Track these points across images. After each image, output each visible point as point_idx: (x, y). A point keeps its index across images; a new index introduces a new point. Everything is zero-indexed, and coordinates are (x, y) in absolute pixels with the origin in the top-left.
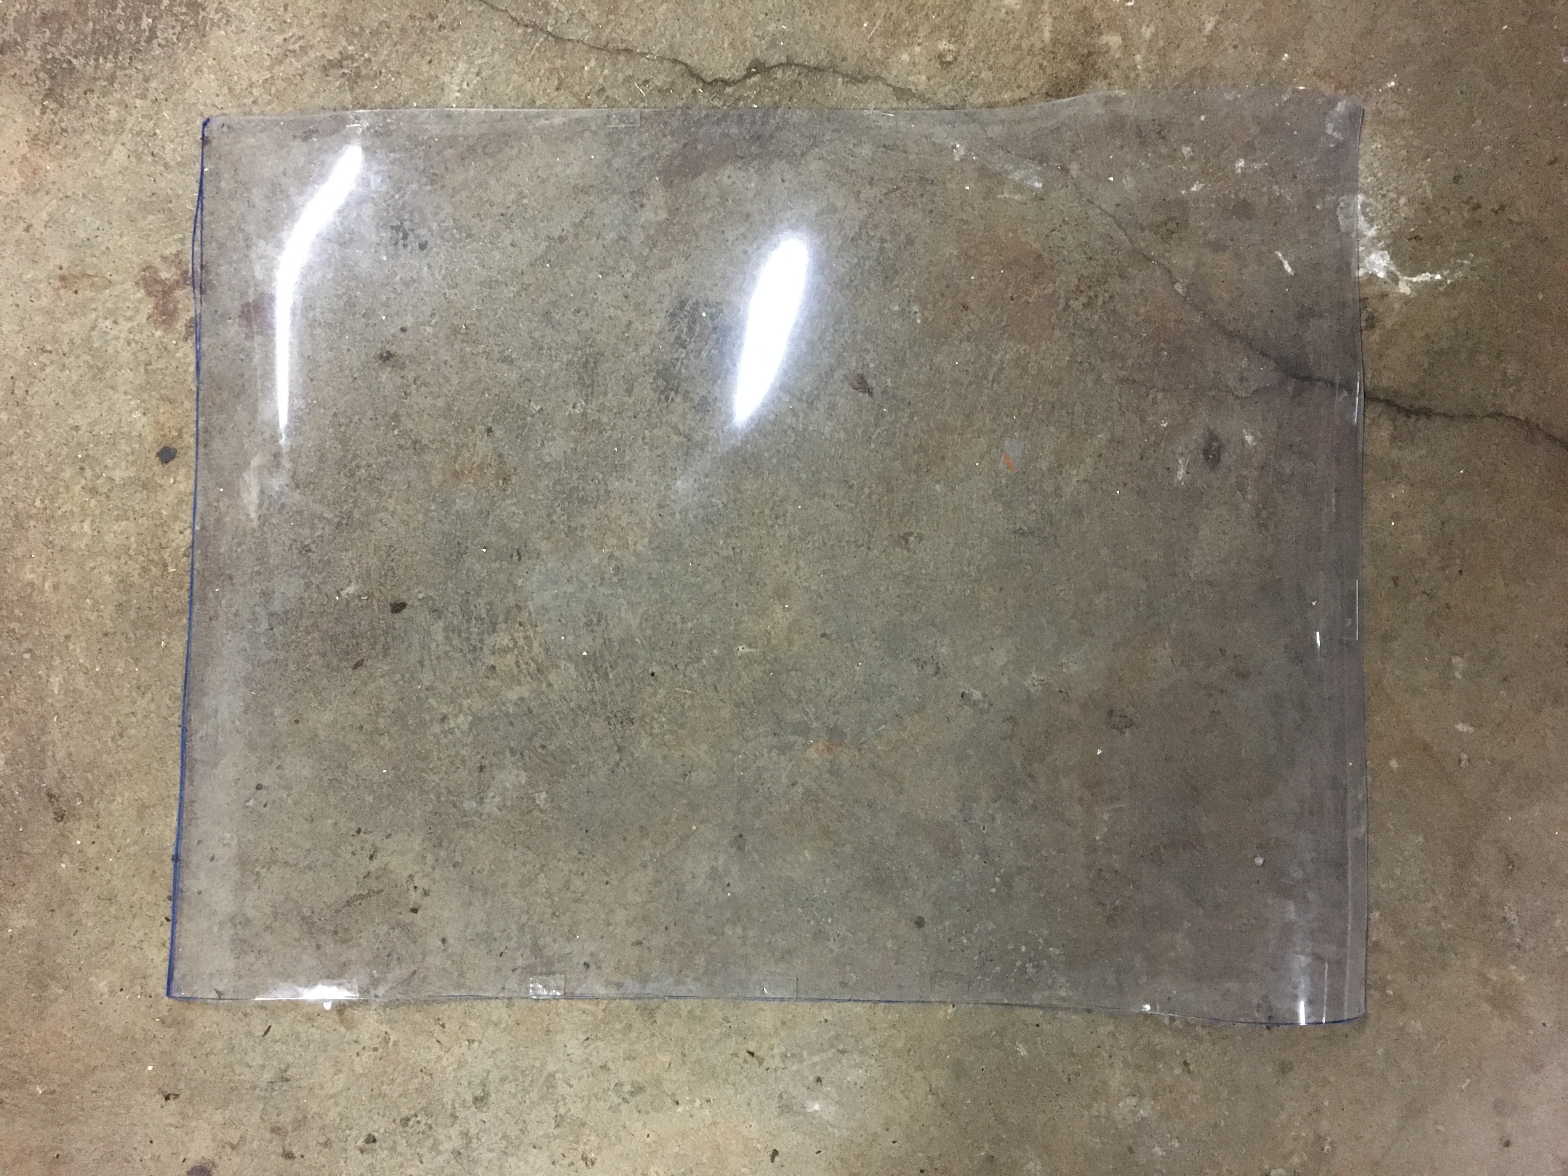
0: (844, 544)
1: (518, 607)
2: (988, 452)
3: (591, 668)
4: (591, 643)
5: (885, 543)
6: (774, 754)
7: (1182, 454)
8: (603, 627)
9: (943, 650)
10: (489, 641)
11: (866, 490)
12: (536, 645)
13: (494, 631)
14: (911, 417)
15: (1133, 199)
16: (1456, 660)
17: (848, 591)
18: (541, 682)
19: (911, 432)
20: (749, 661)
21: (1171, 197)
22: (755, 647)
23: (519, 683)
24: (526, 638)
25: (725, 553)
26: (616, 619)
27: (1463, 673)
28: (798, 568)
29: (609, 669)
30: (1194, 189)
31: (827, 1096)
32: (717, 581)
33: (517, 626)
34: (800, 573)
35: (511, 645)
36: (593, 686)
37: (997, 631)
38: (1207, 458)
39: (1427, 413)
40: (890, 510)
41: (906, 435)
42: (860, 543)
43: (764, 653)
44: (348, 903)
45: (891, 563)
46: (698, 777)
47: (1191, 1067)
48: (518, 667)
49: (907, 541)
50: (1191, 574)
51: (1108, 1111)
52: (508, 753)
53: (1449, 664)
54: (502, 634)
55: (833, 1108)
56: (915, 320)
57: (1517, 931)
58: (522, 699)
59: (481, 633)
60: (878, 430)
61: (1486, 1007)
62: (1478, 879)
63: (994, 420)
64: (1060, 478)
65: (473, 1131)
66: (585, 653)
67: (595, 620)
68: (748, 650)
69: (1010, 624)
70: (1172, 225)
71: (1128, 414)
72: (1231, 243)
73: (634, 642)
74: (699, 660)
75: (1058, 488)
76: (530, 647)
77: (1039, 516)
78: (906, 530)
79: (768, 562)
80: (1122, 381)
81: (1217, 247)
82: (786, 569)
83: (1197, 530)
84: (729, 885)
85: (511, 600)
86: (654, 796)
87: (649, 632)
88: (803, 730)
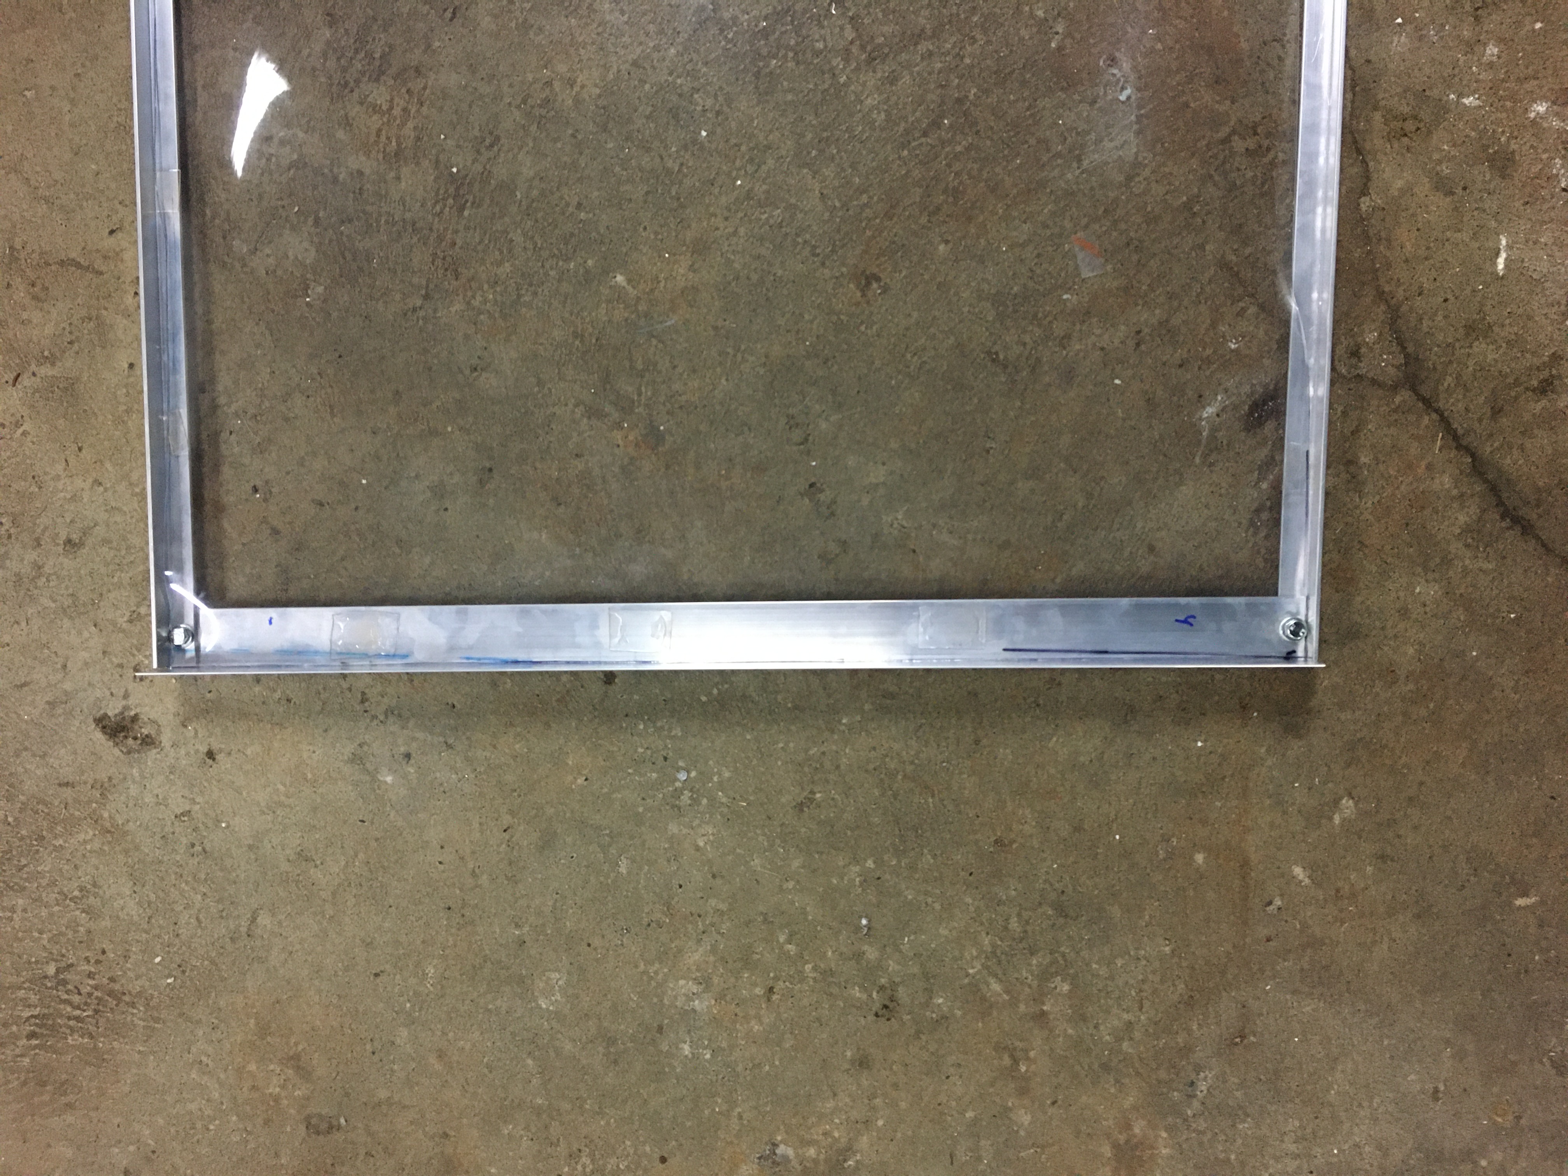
0: (800, 240)
1: (417, 70)
2: (1023, 245)
3: (452, 190)
4: (469, 163)
5: (844, 270)
6: (579, 411)
7: (1226, 391)
8: (491, 154)
9: (824, 425)
10: (366, 87)
11: (864, 198)
12: (410, 125)
13: (377, 80)
14: (968, 149)
15: (1391, 66)
16: (1347, 803)
17: (770, 294)
18: (391, 169)
19: (957, 166)
20: (619, 295)
21: (1435, 93)
22: (634, 288)
23: (368, 154)
24: (405, 110)
25: (670, 164)
26: (510, 155)
27: (1344, 820)
28: (735, 233)
29: (469, 204)
30: (1466, 101)
31: (405, 776)
32: (643, 188)
33: (404, 90)
34: (734, 240)
35: (384, 108)
36: (441, 212)
37: (894, 445)
38: (1251, 413)
39: (1526, 528)
40: (874, 237)
41: (949, 165)
42: (818, 251)
43: (638, 299)
44: (62, 263)
45: (835, 296)
46: (488, 382)
47: (775, 997)
48: (378, 136)
49: (868, 284)
50: (1139, 525)
51: (665, 981)
52: (311, 221)
53: (1336, 802)
54: (383, 89)
55: (403, 792)
56: (1050, 41)
57: (1196, 1104)
58: (360, 173)
59: (363, 73)
60: (923, 140)
61: (1107, 1151)
62: (1195, 1028)
63: (1053, 214)
64: (1078, 327)
65: (47, 569)
66: (455, 170)
67: (488, 142)
68: (624, 284)
69: (913, 446)
70: (1410, 126)
71: (1203, 308)
72: (1459, 191)
73: (513, 193)
74: (567, 260)
75: (1068, 337)
76: (403, 124)
77: (1026, 353)
78: (876, 270)
79: (709, 206)
80: (1223, 265)
81: (1443, 186)
82: (721, 226)
83: (1181, 483)
84: (446, 509)
85: (416, 56)
86: (430, 369)
87: (535, 193)
88: (626, 407)
